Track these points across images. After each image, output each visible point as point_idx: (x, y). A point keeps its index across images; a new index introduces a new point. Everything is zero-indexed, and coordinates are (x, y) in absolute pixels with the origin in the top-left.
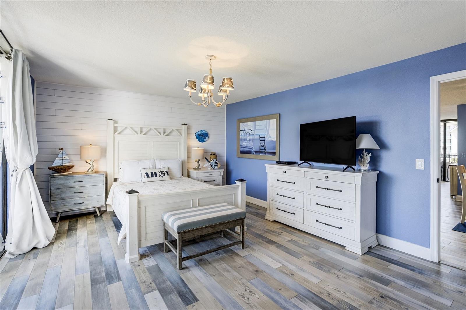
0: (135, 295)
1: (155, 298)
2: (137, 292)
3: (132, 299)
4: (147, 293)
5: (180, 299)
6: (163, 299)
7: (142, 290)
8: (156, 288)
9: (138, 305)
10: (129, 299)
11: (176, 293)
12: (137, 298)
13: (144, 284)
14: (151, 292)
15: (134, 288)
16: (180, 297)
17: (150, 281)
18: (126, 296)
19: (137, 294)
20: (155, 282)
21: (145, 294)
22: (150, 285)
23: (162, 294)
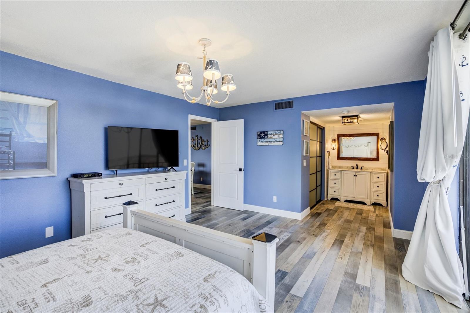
0: (308, 303)
1: (298, 289)
2: (304, 304)
3: (312, 302)
4: (299, 297)
5: (286, 277)
6: (294, 285)
7: (299, 302)
8: (289, 294)
9: (312, 295)
10: (315, 304)
11: (282, 282)
12: (309, 300)
13: (292, 306)
14: (295, 296)
15: (304, 310)
16: (284, 278)
17: (284, 304)
18: (314, 309)
19: (306, 302)
20: (282, 300)
21: (300, 298)
22: (289, 301)
23: (290, 288)
